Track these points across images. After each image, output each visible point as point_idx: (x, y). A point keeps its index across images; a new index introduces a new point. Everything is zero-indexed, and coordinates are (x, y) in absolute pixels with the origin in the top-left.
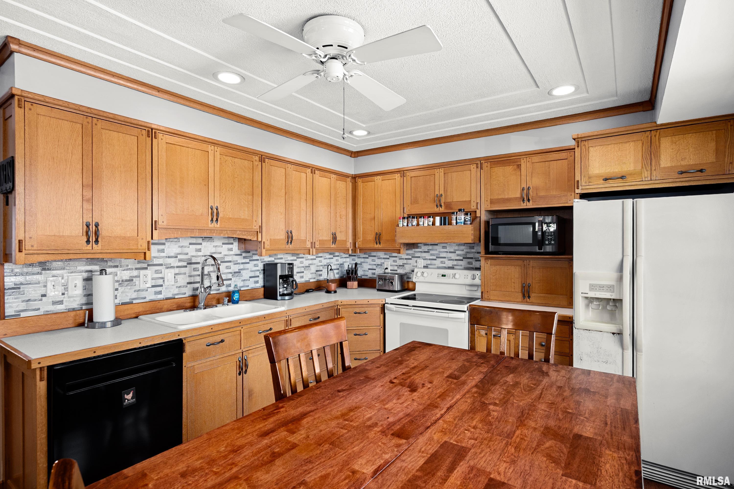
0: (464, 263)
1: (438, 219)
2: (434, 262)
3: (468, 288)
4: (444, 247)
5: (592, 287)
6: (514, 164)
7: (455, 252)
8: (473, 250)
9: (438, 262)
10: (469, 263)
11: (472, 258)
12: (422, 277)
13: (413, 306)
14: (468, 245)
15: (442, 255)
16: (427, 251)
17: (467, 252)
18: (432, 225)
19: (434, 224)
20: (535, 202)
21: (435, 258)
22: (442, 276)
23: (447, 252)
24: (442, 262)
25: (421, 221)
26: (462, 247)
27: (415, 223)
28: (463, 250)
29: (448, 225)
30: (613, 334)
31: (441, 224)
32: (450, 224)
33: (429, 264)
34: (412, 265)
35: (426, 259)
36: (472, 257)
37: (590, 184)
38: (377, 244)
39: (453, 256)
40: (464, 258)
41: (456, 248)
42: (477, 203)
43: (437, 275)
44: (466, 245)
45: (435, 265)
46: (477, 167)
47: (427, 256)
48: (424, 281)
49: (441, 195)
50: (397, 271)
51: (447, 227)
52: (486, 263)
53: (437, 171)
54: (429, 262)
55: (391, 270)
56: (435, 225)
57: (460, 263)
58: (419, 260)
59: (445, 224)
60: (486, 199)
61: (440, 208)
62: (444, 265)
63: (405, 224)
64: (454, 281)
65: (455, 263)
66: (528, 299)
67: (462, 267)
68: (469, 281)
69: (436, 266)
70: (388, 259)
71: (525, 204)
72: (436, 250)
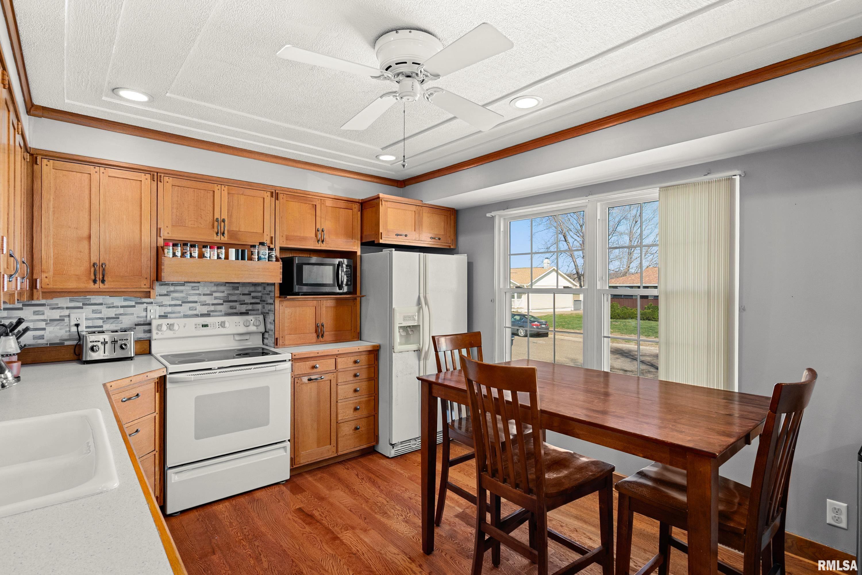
0: (224, 308)
1: (232, 252)
2: (178, 309)
3: (237, 338)
4: (193, 288)
5: (405, 318)
6: (310, 203)
7: (212, 295)
8: (237, 292)
9: (185, 309)
10: (231, 308)
11: (236, 301)
12: (169, 331)
13: (219, 368)
14: (231, 285)
15: (191, 299)
16: (166, 293)
17: (229, 294)
18: (225, 259)
19: (227, 257)
20: (328, 244)
21: (179, 302)
22: (203, 326)
23: (200, 295)
24: (191, 309)
25: (207, 252)
26: (222, 288)
27: (196, 254)
28: (223, 292)
29: (248, 260)
30: (414, 351)
31: (237, 258)
32: (250, 259)
33: (169, 313)
34: (135, 315)
35: (162, 306)
36: (236, 299)
37: (388, 237)
38: (95, 281)
39: (208, 299)
40: (224, 302)
41: (215, 289)
42: (272, 237)
43: (194, 326)
44: (227, 285)
45: (180, 312)
46: (272, 196)
47: (166, 300)
48: (175, 336)
49: (224, 221)
50: (102, 327)
51: (246, 262)
52: (281, 306)
53: (218, 188)
54: (169, 309)
55: (87, 327)
56: (228, 259)
57: (219, 308)
58: (149, 307)
59: (243, 258)
60: (281, 234)
61: (222, 237)
62: (195, 312)
63: (179, 254)
64: (222, 331)
65: (212, 308)
66: (322, 339)
67: (223, 313)
68: (242, 329)
69: (182, 314)
70: (81, 308)
71: (319, 245)
72: (182, 292)
